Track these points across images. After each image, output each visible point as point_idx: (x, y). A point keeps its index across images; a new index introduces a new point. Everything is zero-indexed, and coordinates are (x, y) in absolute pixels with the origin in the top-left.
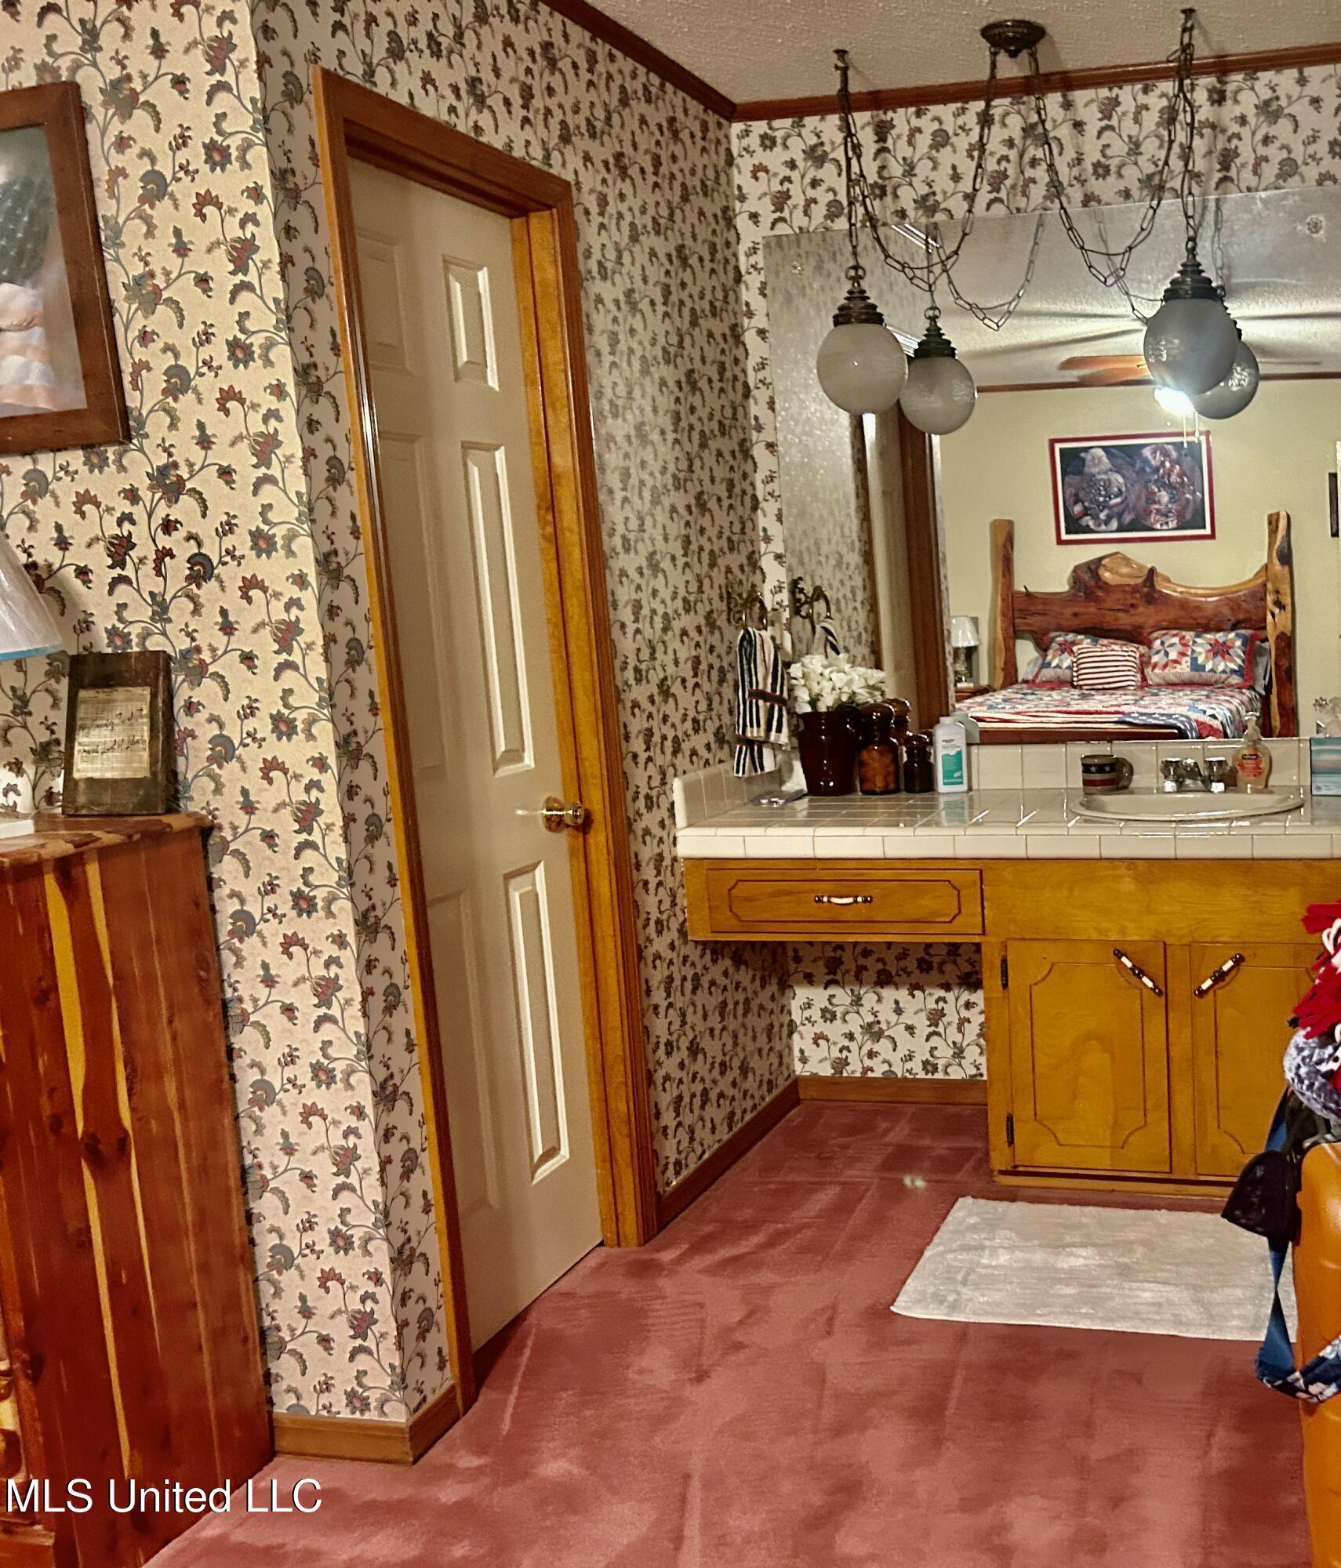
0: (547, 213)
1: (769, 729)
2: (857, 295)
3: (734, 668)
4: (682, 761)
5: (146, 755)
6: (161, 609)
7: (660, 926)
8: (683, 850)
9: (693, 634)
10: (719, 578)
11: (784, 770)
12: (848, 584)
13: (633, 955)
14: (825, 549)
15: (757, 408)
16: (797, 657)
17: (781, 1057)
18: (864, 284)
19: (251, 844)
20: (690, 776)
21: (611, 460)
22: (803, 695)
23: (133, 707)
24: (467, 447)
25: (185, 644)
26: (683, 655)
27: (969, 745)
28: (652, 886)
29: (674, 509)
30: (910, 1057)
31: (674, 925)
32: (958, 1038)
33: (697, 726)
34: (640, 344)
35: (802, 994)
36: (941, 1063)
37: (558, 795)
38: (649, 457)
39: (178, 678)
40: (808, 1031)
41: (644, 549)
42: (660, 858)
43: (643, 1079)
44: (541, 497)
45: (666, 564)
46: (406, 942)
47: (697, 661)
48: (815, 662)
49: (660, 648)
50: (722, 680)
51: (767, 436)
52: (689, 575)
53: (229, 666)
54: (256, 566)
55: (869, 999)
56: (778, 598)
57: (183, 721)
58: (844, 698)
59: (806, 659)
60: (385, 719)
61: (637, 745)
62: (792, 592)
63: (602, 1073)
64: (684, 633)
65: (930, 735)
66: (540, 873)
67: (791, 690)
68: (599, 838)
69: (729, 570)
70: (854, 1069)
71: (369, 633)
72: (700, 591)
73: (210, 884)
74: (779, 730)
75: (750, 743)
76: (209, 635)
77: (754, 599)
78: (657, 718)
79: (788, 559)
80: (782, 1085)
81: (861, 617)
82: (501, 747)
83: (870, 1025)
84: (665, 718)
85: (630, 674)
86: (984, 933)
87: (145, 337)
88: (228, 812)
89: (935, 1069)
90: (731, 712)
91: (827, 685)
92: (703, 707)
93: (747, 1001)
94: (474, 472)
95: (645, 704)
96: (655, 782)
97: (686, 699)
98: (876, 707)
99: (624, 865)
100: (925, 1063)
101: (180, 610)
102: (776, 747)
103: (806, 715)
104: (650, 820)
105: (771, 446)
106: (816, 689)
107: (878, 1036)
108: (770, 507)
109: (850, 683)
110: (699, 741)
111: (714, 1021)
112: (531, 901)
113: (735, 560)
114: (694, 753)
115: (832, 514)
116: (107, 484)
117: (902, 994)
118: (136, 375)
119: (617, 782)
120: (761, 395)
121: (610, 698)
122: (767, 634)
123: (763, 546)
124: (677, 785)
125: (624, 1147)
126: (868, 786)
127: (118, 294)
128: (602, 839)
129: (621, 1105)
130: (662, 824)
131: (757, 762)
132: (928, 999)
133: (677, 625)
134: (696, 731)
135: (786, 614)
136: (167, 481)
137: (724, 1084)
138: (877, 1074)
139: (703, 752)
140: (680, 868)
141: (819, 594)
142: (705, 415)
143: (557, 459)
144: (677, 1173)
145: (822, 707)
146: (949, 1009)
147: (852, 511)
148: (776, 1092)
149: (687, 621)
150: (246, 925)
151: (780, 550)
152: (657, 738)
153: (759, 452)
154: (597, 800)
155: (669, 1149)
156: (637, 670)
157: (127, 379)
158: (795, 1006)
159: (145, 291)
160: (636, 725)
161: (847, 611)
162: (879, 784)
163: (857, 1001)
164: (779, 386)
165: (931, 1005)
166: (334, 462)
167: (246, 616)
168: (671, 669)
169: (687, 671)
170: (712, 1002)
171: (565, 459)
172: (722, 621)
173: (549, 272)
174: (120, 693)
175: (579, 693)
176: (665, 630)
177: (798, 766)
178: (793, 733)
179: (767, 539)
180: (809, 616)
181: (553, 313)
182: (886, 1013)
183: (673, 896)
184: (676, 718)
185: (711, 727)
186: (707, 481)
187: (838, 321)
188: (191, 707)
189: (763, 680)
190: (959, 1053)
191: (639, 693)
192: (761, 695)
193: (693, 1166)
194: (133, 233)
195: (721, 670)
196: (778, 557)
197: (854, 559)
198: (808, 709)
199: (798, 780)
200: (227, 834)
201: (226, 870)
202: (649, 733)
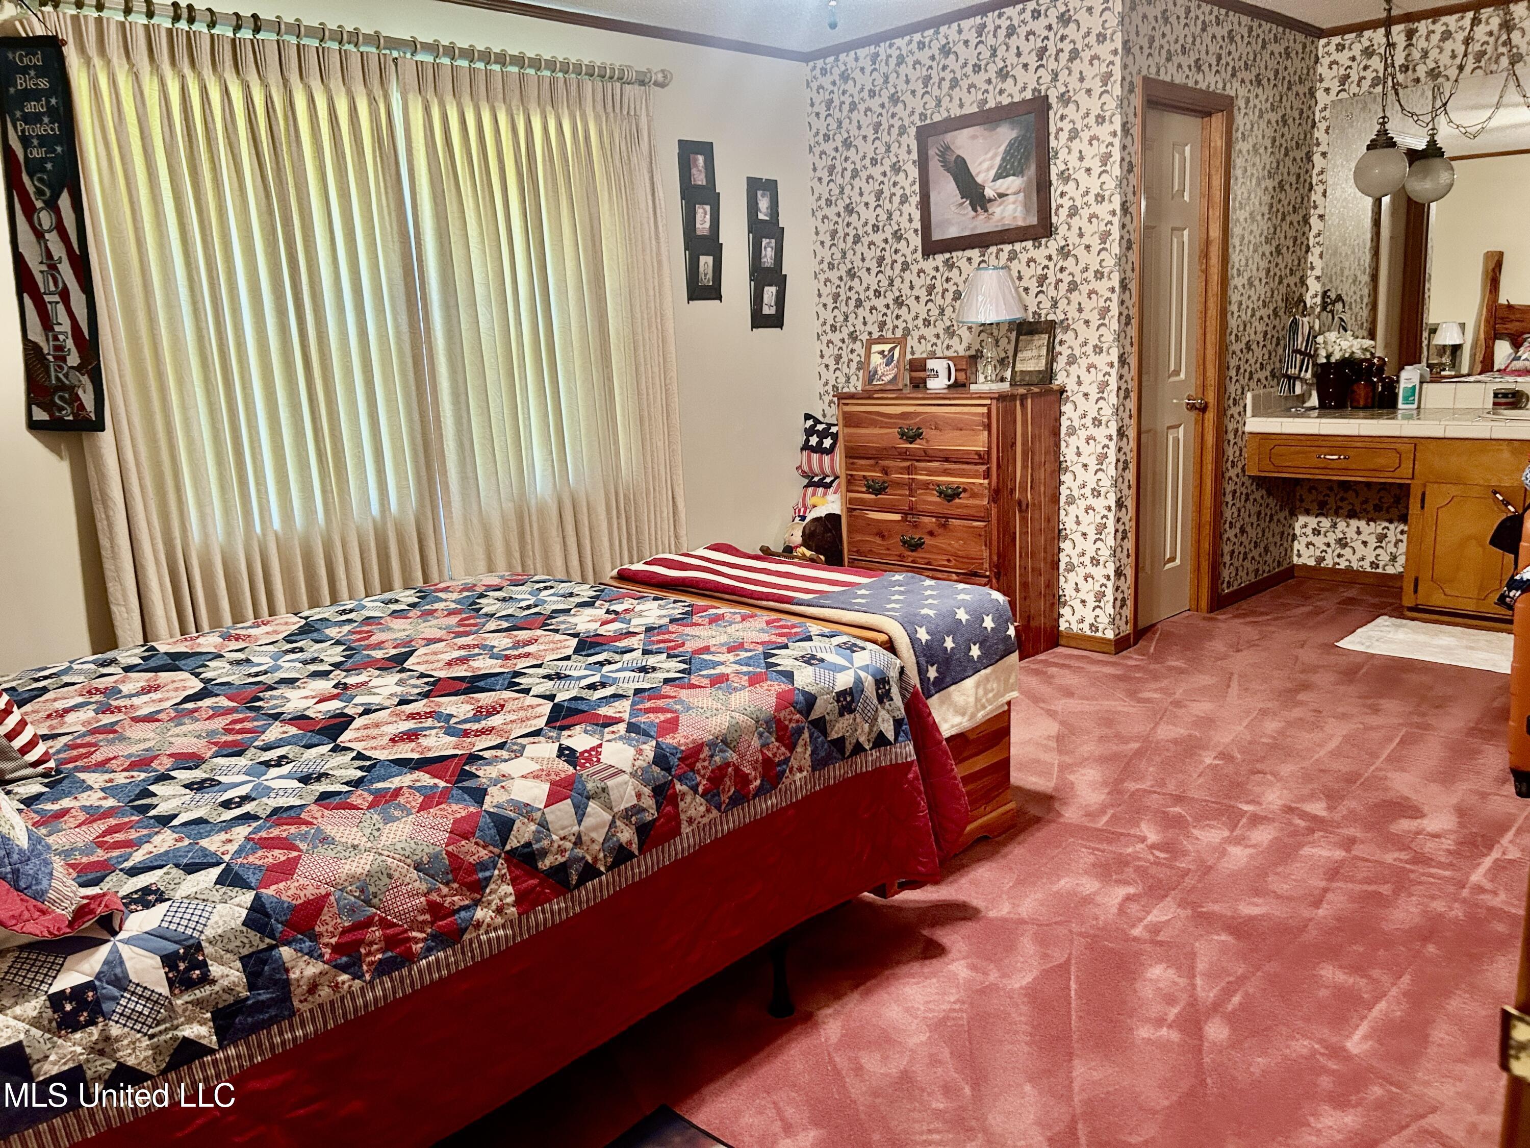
0: (1220, 114)
1: (1301, 370)
2: (1383, 132)
3: (1284, 338)
4: (1253, 384)
5: (1044, 361)
6: (1055, 304)
7: (1233, 465)
8: (1248, 429)
9: (1266, 319)
10: (1283, 289)
11: (1306, 395)
12: (1359, 293)
13: (1219, 476)
14: (1346, 273)
15: (1316, 197)
16: (1321, 333)
17: (1286, 551)
18: (1387, 126)
19: (1079, 399)
20: (1256, 392)
21: (1236, 230)
22: (1323, 353)
23: (1041, 342)
24: (1173, 229)
25: (1062, 317)
26: (1259, 329)
27: (1421, 383)
28: (1232, 443)
29: (1264, 254)
30: (1363, 559)
31: (1240, 465)
32: (1394, 550)
33: (1262, 367)
34: (1258, 172)
35: (1302, 519)
36: (1381, 564)
37: (1193, 393)
38: (1254, 227)
39: (1058, 331)
40: (1304, 540)
41: (1246, 275)
42: (1237, 430)
43: (1217, 536)
44: (1202, 252)
45: (1257, 283)
46: (1133, 444)
47: (1266, 333)
48: (1332, 336)
49: (1248, 325)
50: (1278, 344)
51: (1320, 211)
52: (1267, 288)
53: (1080, 326)
54: (1095, 285)
55: (1342, 525)
56: (1314, 300)
57: (1058, 348)
58: (1347, 355)
59: (1327, 334)
60: (1135, 348)
61: (1233, 373)
62: (1323, 298)
63: (1199, 527)
64: (1261, 318)
65: (1398, 377)
66: (1181, 429)
67: (1316, 350)
68: (1210, 415)
69: (1288, 285)
70: (1329, 563)
71: (1134, 312)
72: (1272, 296)
73: (1061, 413)
74: (1306, 371)
75: (1289, 377)
76: (1073, 313)
77: (1301, 300)
78: (1244, 360)
79: (1322, 279)
80: (1285, 566)
81: (1365, 313)
82: (1172, 368)
83: (1341, 539)
84: (1247, 361)
85: (1233, 337)
86: (1413, 478)
87: (1062, 195)
88: (1071, 386)
89: (1378, 567)
90: (1280, 361)
91: (1337, 348)
92: (1266, 357)
93: (1271, 516)
94: (1175, 240)
95: (1238, 353)
96: (1239, 392)
97: (1258, 352)
98: (1366, 360)
99: (1221, 431)
100: (1372, 563)
101: (1062, 304)
102: (1304, 381)
103: (1323, 364)
104: (1234, 411)
105: (1321, 217)
106: (1330, 350)
107: (1345, 545)
108: (1316, 251)
109: (1351, 346)
110: (1262, 375)
111: (1254, 519)
112: (1177, 440)
113: (1292, 280)
114: (1259, 380)
115: (1353, 252)
116: (1039, 254)
117: (1362, 524)
118: (1057, 209)
119: (1222, 389)
120: (1319, 189)
121: (1223, 349)
122: (1306, 320)
123: (1309, 272)
124: (1249, 395)
125: (1205, 566)
126: (1355, 404)
127: (1054, 177)
128: (1211, 415)
129: (1206, 545)
130: (1239, 414)
131: (1292, 388)
132: (1378, 527)
133: (1258, 314)
134: (1261, 369)
135: (1318, 309)
136: (1064, 252)
137: (1255, 553)
138: (1342, 567)
139: (1263, 381)
140: (1246, 437)
141: (1339, 298)
142: (1286, 203)
143: (1211, 233)
144: (1228, 587)
145: (1333, 360)
146: (1391, 534)
147: (1367, 251)
148: (1281, 568)
149: (1264, 312)
150: (1072, 431)
151: (1319, 274)
152: (1242, 371)
153: (1314, 220)
154: (1211, 398)
155: (1226, 574)
156: (1236, 336)
157: (1053, 211)
158: (1298, 526)
159: (1065, 177)
160: (1233, 363)
161: (1356, 309)
162: (1362, 403)
163: (1334, 525)
164: (1330, 182)
165: (1379, 530)
166: (1129, 241)
167: (1087, 305)
168: (1253, 336)
169: (1260, 337)
170: (1254, 510)
171: (1215, 233)
172: (1281, 313)
173: (1219, 142)
174: (1036, 337)
175: (1209, 345)
176: (1252, 316)
177: (1314, 394)
178: (1314, 375)
179: (1312, 268)
180: (1332, 312)
181: (1218, 161)
182: (1351, 533)
183: (1241, 450)
184: (1252, 361)
185: (1269, 368)
186: (1282, 239)
187: (1369, 148)
188: (1061, 343)
189: (1300, 344)
190: (1394, 558)
191: (1236, 347)
192: (1299, 351)
193: (1235, 587)
194: (1063, 153)
195: (1278, 338)
196: (1318, 278)
197: (1365, 278)
198: (1324, 361)
199: (1314, 401)
200: (1069, 394)
201: (1067, 408)
202: (1238, 368)
